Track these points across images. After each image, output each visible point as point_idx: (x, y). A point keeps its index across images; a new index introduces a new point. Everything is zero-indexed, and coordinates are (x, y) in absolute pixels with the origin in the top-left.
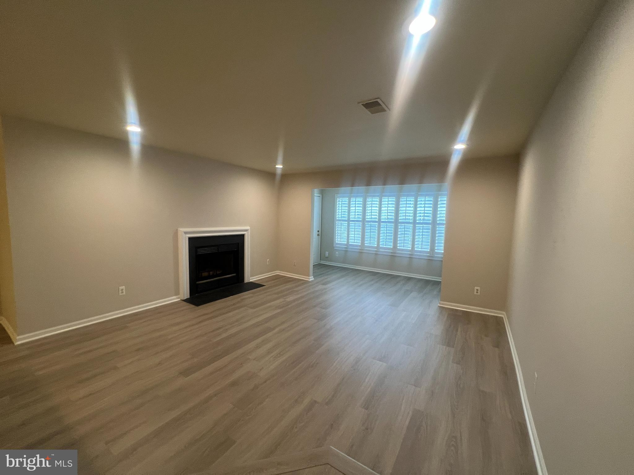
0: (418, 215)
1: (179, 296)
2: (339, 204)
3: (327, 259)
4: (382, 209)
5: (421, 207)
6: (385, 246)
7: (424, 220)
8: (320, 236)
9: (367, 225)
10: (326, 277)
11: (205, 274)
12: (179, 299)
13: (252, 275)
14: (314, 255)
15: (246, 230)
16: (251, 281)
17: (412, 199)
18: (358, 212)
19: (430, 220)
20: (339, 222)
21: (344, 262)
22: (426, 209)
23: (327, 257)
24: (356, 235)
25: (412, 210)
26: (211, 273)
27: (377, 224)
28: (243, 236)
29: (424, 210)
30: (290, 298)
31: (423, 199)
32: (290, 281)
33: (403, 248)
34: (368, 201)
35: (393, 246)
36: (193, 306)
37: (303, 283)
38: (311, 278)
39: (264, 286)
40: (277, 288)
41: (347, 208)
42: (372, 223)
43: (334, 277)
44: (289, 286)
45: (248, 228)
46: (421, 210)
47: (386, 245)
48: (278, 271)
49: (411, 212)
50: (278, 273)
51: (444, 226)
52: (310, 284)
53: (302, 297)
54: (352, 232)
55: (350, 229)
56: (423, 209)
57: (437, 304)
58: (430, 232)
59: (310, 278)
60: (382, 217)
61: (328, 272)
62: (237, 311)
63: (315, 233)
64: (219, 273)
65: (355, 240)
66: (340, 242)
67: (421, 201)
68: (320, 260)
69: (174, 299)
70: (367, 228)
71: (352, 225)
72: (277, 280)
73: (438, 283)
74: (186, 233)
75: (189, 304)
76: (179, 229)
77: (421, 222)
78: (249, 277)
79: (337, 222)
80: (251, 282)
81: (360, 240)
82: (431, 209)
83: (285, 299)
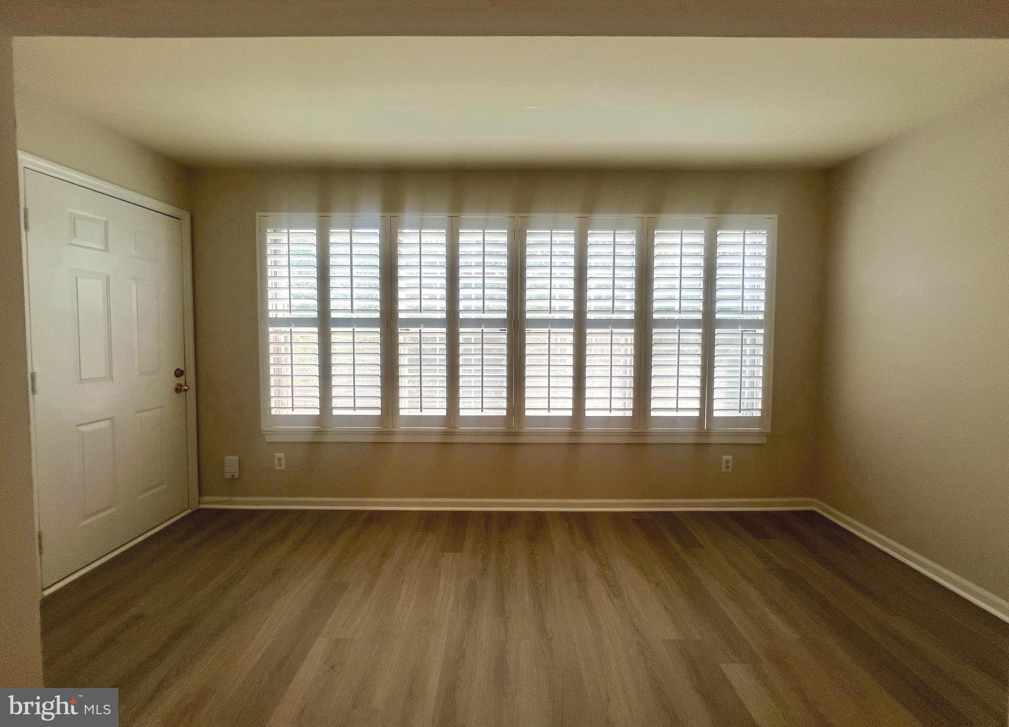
3: (233, 486)
20: (283, 329)
23: (233, 480)
24: (360, 379)
66: (289, 413)
68: (200, 493)
71: (340, 337)
79: (271, 330)
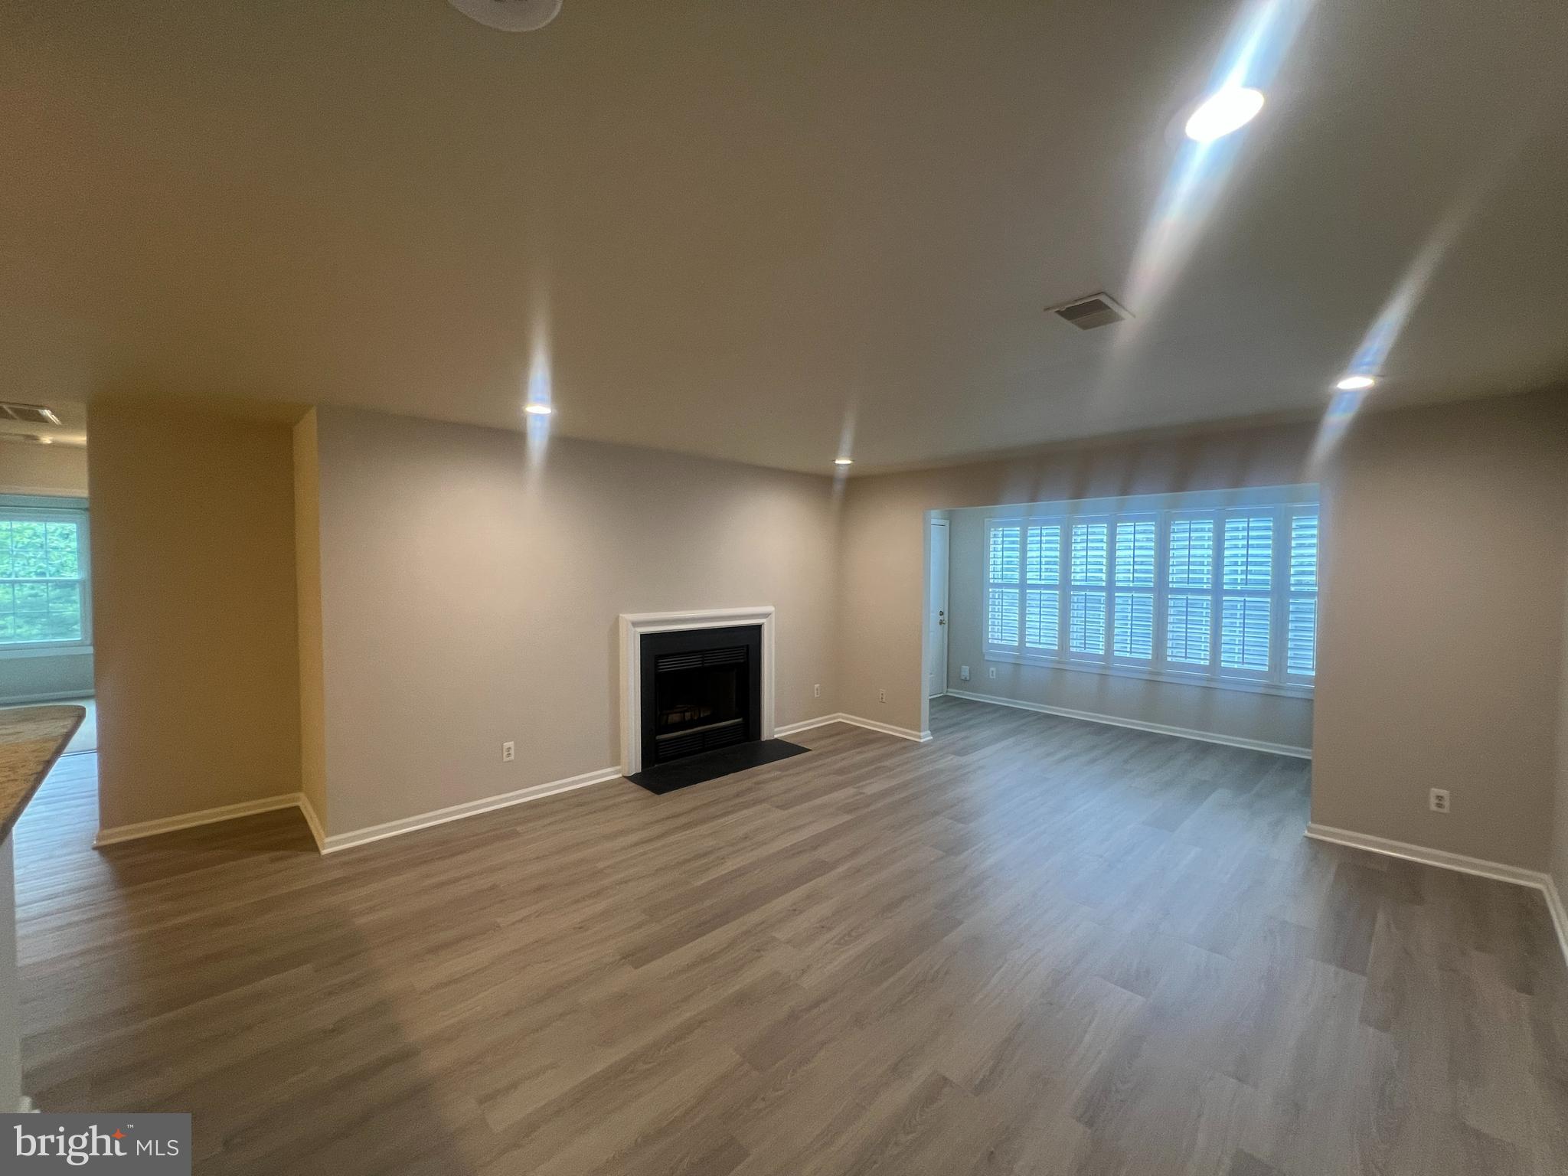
0: (1226, 569)
1: (618, 768)
2: (995, 543)
3: (965, 683)
4: (1118, 553)
5: (1236, 547)
6: (1128, 655)
7: (1246, 582)
8: (946, 626)
9: (1076, 598)
10: (963, 734)
11: (674, 718)
12: (621, 775)
13: (780, 723)
14: (931, 674)
15: (766, 615)
16: (776, 736)
17: (1207, 526)
18: (1047, 563)
19: (1268, 584)
20: (997, 590)
21: (1013, 696)
22: (1251, 552)
23: (965, 680)
24: (1044, 624)
25: (1209, 556)
26: (688, 715)
27: (1104, 594)
28: (758, 628)
29: (1247, 556)
30: (873, 788)
31: (1241, 525)
32: (872, 741)
33: (1183, 660)
34: (1076, 535)
35: (1152, 655)
36: (648, 793)
37: (904, 748)
38: (925, 736)
39: (810, 750)
40: (838, 757)
41: (1017, 554)
42: (1088, 593)
43: (986, 733)
44: (869, 753)
45: (770, 609)
46: (1236, 556)
47: (1131, 652)
48: (840, 714)
49: (1206, 560)
50: (841, 717)
51: (1313, 601)
52: (922, 750)
53: (905, 785)
54: (1033, 616)
55: (1028, 609)
56: (1244, 552)
57: (1299, 829)
58: (1269, 619)
59: (922, 734)
60: (1119, 576)
61: (970, 719)
62: (746, 812)
63: (934, 617)
64: (706, 714)
65: (1043, 635)
66: (1000, 642)
67: (1237, 529)
68: (948, 686)
69: (609, 774)
70: (1076, 605)
71: (1033, 596)
72: (839, 737)
73: (1304, 765)
74: (635, 624)
75: (641, 788)
76: (624, 615)
77: (1239, 588)
78: (773, 728)
79: (990, 590)
80: (776, 740)
81: (1055, 637)
82: (1269, 552)
83: (859, 787)
